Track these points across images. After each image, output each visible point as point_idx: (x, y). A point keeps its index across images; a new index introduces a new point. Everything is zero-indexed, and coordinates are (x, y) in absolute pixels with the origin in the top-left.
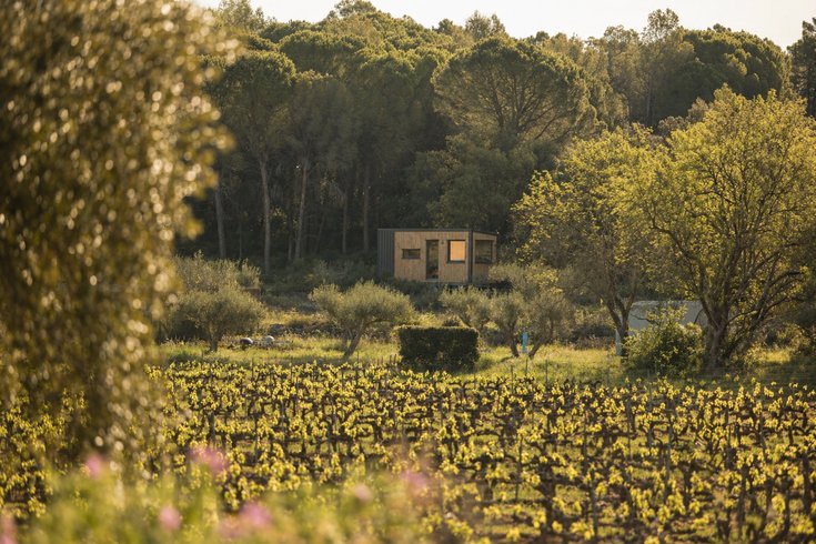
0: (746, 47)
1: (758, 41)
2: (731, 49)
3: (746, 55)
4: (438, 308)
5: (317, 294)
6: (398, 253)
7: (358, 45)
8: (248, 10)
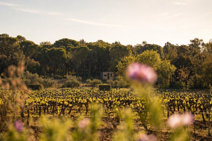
0: (156, 46)
1: (158, 46)
2: (154, 47)
3: (156, 47)
4: (107, 83)
5: (87, 80)
6: (104, 75)
7: (98, 45)
8: (84, 41)
